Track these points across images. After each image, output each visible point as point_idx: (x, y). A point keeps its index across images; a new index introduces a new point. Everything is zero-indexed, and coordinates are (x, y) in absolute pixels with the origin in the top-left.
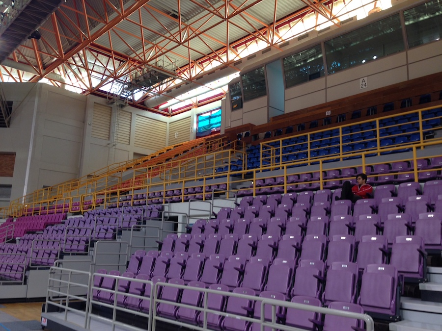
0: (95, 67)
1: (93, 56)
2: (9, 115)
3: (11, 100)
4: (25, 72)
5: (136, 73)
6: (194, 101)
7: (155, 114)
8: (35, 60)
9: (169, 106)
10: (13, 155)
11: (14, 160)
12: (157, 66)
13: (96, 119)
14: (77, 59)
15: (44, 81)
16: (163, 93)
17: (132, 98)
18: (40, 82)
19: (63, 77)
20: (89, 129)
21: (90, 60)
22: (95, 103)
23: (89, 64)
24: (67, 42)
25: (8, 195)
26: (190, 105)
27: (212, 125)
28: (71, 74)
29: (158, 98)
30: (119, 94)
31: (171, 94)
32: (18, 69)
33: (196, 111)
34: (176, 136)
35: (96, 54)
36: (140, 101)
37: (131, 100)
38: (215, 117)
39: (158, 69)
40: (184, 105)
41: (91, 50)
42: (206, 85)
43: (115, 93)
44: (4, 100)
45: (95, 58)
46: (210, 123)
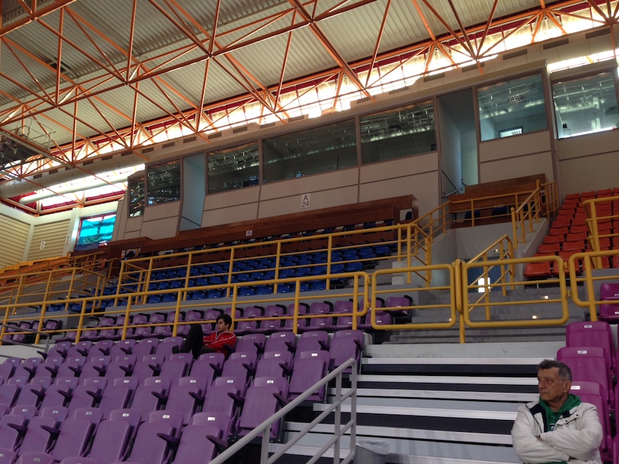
6: (80, 196)
12: (19, 134)
16: (28, 178)
26: (73, 202)
29: (19, 184)
31: (40, 180)
33: (80, 211)
34: (42, 247)
38: (108, 224)
39: (19, 139)
40: (63, 202)
42: (99, 175)
46: (98, 232)
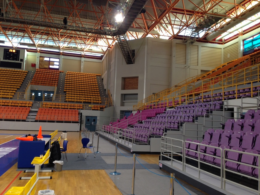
0: (176, 22)
1: (174, 16)
2: (134, 57)
3: (134, 49)
4: (139, 33)
5: (200, 20)
7: (213, 44)
8: (144, 25)
9: (223, 38)
10: (137, 78)
11: (138, 80)
12: (214, 13)
13: (177, 52)
14: (165, 20)
15: (149, 36)
16: (218, 30)
17: (198, 37)
18: (147, 37)
19: (158, 32)
20: (174, 59)
21: (172, 19)
22: (176, 43)
23: (172, 21)
24: (160, 11)
25: (137, 99)
26: (238, 34)
27: (254, 45)
28: (163, 29)
29: (215, 33)
30: (190, 36)
32: (136, 32)
33: (242, 37)
35: (175, 14)
36: (203, 38)
37: (197, 38)
38: (256, 40)
39: (214, 15)
41: (172, 12)
42: (248, 19)
43: (187, 35)
44: (131, 49)
45: (175, 17)
46: (252, 44)
